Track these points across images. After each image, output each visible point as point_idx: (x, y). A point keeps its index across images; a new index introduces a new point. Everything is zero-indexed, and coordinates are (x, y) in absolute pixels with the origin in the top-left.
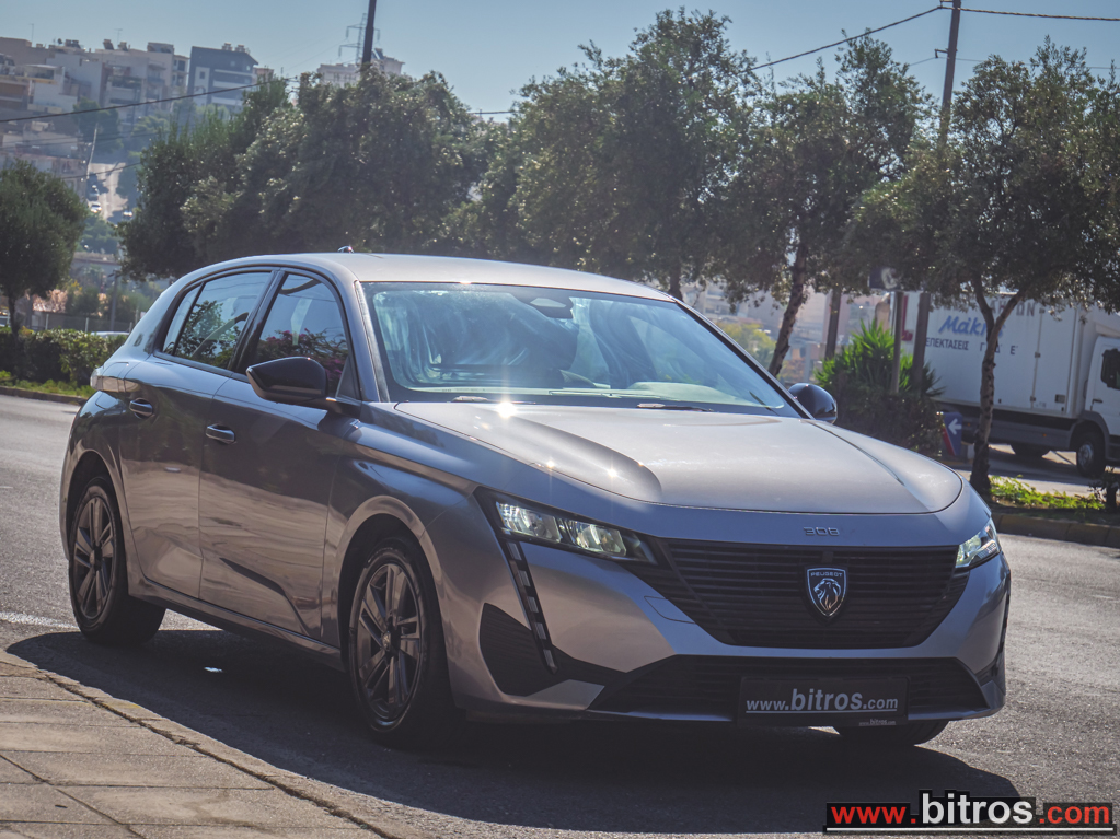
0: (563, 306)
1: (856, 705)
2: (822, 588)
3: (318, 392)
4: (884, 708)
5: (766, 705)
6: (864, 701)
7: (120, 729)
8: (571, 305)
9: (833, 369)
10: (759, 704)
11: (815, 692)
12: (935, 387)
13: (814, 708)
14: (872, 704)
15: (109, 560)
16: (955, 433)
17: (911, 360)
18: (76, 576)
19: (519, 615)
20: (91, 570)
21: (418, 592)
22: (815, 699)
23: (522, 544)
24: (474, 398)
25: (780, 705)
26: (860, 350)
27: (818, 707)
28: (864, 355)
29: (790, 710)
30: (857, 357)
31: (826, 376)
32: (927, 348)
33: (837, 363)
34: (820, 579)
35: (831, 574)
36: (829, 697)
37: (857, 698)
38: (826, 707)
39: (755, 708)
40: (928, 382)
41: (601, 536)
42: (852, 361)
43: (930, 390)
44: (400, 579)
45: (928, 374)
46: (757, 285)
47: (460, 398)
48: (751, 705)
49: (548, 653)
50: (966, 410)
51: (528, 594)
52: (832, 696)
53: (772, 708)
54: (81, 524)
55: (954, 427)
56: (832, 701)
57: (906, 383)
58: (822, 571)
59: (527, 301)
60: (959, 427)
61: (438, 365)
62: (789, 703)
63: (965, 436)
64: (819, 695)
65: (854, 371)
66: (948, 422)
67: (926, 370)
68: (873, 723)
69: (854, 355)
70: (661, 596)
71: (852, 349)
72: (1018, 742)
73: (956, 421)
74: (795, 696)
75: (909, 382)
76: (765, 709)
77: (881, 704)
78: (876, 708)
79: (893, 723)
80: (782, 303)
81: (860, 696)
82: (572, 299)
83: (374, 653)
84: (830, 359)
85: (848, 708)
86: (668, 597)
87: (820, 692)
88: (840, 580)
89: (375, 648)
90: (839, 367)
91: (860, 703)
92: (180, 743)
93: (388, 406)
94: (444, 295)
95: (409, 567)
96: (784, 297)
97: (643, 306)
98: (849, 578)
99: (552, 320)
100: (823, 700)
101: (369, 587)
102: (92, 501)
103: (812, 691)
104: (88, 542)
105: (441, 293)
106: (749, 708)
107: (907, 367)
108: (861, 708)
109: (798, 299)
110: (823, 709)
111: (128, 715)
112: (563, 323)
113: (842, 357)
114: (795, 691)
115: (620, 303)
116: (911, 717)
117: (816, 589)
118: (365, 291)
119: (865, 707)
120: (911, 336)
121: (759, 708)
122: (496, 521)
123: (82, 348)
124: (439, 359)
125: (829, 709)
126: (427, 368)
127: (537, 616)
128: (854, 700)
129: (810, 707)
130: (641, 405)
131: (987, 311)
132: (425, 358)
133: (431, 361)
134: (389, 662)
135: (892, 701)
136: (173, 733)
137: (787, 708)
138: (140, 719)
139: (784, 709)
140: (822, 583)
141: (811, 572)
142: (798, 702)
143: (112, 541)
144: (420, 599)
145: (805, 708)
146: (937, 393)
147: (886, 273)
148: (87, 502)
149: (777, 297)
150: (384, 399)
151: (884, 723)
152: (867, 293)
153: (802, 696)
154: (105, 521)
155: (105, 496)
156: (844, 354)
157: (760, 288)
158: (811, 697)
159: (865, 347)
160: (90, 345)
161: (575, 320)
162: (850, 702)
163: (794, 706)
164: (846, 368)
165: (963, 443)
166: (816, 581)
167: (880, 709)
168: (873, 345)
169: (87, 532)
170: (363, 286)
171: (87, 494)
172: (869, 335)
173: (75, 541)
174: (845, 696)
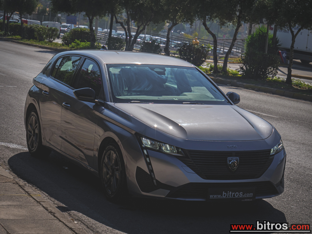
0: (163, 71)
1: (241, 195)
2: (232, 163)
3: (93, 98)
4: (249, 196)
5: (215, 196)
6: (243, 194)
7: (34, 207)
8: (165, 70)
9: (251, 38)
10: (213, 196)
11: (229, 192)
12: (279, 43)
13: (229, 196)
14: (245, 195)
15: (37, 134)
16: (284, 57)
17: (272, 36)
18: (28, 137)
19: (147, 170)
20: (32, 136)
21: (119, 160)
22: (229, 194)
23: (147, 150)
24: (136, 101)
25: (219, 196)
26: (258, 33)
27: (230, 196)
28: (259, 34)
29: (222, 197)
30: (257, 35)
31: (248, 40)
32: (277, 32)
33: (252, 36)
34: (231, 160)
35: (235, 159)
36: (233, 193)
37: (241, 193)
38: (232, 196)
39: (212, 197)
40: (277, 42)
41: (170, 148)
42: (256, 36)
43: (278, 44)
44: (114, 155)
45: (277, 40)
46: (228, 21)
47: (132, 101)
48: (211, 196)
49: (155, 181)
50: (287, 50)
51: (149, 164)
52: (234, 193)
53: (217, 197)
54: (29, 123)
55: (284, 55)
56: (234, 195)
57: (271, 42)
58: (232, 158)
59: (152, 69)
60: (286, 55)
61: (127, 91)
62: (222, 195)
63: (287, 58)
64: (231, 193)
65: (256, 39)
66: (283, 53)
67: (277, 39)
68: (246, 200)
69: (257, 34)
70: (186, 166)
71: (256, 32)
72: (288, 196)
73: (285, 53)
74: (224, 193)
75: (272, 42)
76: (215, 197)
77: (248, 195)
78: (247, 196)
79: (251, 200)
80: (235, 26)
81: (242, 193)
82: (165, 68)
83: (107, 175)
84: (250, 35)
85: (239, 196)
86: (188, 166)
87: (231, 192)
88: (237, 160)
89: (108, 173)
90: (252, 38)
91: (242, 195)
92: (50, 212)
93: (112, 104)
94: (129, 68)
95: (117, 152)
96: (236, 24)
97: (186, 70)
98: (240, 160)
99: (159, 76)
100: (231, 194)
101: (106, 156)
102: (33, 117)
103: (228, 192)
104: (31, 128)
105: (129, 67)
106: (211, 197)
107: (271, 38)
108: (242, 196)
109: (239, 25)
110: (231, 197)
111: (37, 200)
112: (163, 76)
113: (253, 35)
114: (224, 192)
115: (179, 69)
116: (256, 198)
117: (230, 163)
118: (107, 67)
119: (243, 196)
120: (273, 28)
121: (213, 197)
122: (141, 143)
123: (40, 30)
124: (127, 89)
125: (233, 197)
126: (123, 91)
127: (151, 171)
128: (240, 194)
129: (228, 196)
130: (184, 103)
131: (292, 32)
132: (123, 88)
133: (125, 90)
134: (111, 178)
135: (251, 194)
136: (48, 208)
137: (221, 197)
138: (40, 202)
139: (220, 197)
140: (232, 161)
141: (229, 158)
142: (225, 195)
143: (38, 129)
144: (120, 162)
145: (227, 197)
146: (280, 45)
147: (264, 20)
148: (31, 117)
149: (233, 24)
150: (111, 102)
151: (249, 200)
152: (259, 24)
153: (226, 193)
154: (36, 123)
155: (36, 116)
156: (254, 34)
157: (229, 22)
158: (228, 194)
159: (259, 32)
160: (43, 29)
161: (166, 75)
162: (239, 195)
163: (223, 196)
164: (254, 38)
165: (287, 59)
166: (230, 161)
167: (248, 196)
168: (262, 32)
169: (31, 125)
170: (106, 65)
171: (31, 115)
172: (261, 29)
173: (28, 127)
174: (238, 193)
